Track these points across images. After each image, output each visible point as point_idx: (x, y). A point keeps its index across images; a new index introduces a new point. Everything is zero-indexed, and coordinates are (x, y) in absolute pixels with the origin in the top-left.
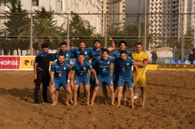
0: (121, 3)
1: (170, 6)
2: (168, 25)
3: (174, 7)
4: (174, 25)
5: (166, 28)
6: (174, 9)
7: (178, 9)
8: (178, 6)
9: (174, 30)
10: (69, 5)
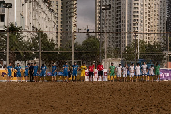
0: (73, 19)
1: (114, 21)
2: (113, 38)
3: (117, 23)
4: (117, 38)
5: (111, 40)
6: (117, 25)
7: (121, 25)
8: (120, 22)
9: (117, 42)
10: (31, 21)
